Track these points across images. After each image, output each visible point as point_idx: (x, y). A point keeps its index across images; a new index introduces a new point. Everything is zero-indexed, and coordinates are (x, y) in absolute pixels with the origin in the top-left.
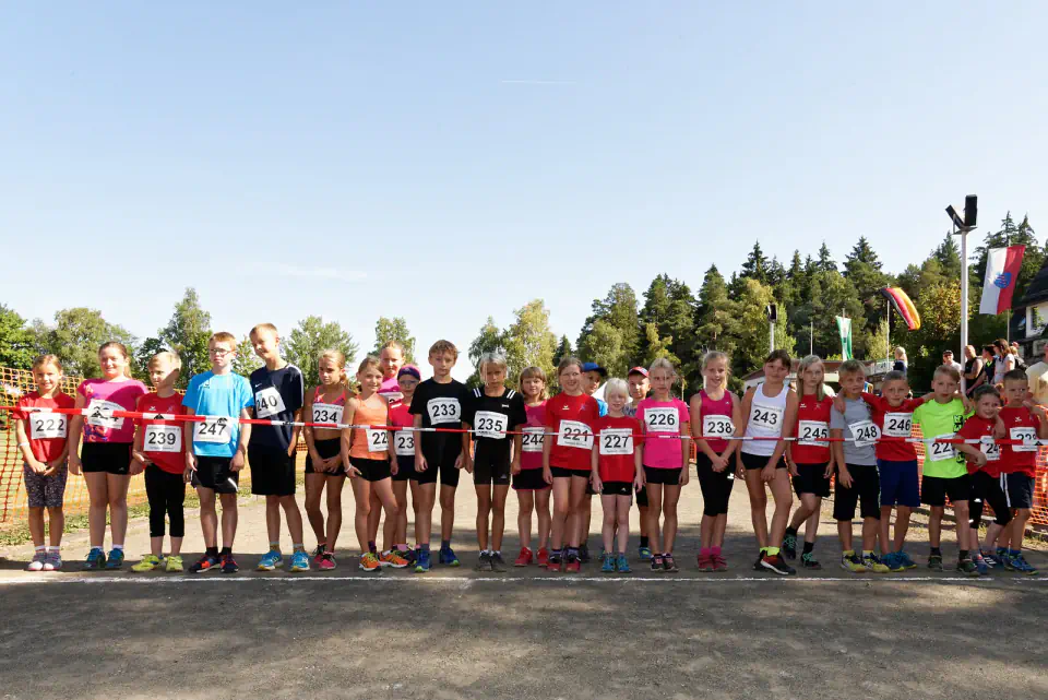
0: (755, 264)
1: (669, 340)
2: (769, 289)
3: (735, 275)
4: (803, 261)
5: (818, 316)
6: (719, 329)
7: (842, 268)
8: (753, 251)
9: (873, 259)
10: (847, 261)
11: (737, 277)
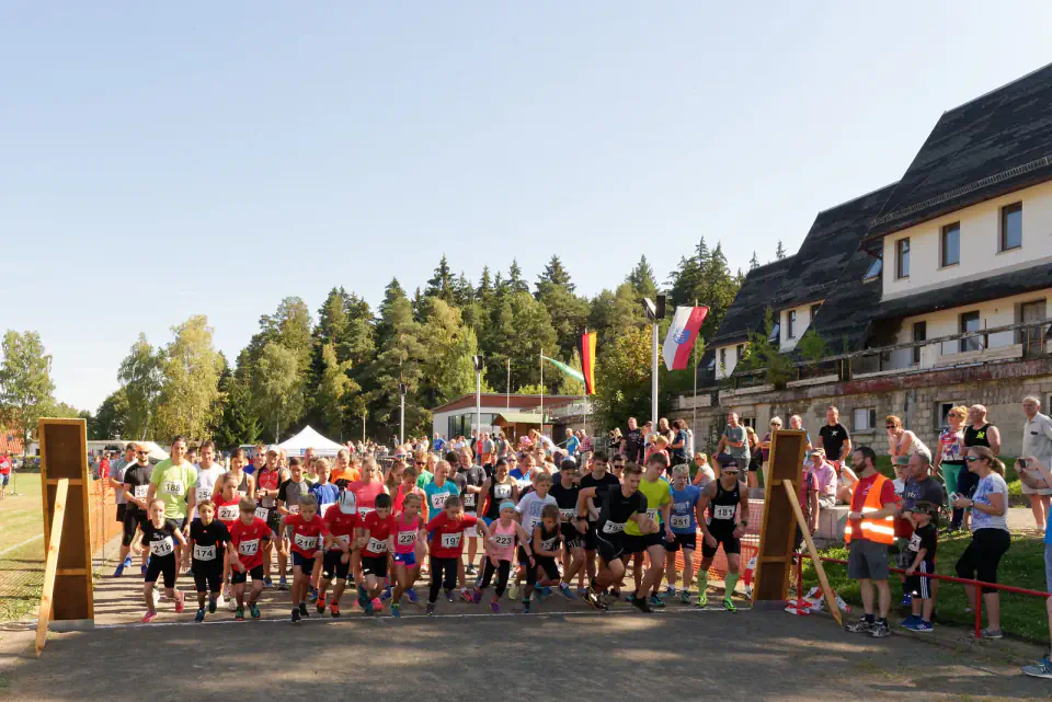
0: (441, 281)
1: (349, 364)
2: (458, 311)
3: (418, 292)
4: (493, 279)
5: (509, 343)
6: (405, 355)
7: (533, 289)
8: (440, 267)
9: (566, 280)
10: (539, 281)
11: (421, 293)
